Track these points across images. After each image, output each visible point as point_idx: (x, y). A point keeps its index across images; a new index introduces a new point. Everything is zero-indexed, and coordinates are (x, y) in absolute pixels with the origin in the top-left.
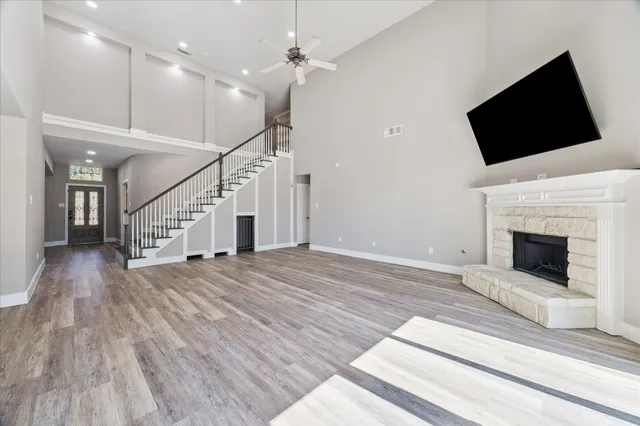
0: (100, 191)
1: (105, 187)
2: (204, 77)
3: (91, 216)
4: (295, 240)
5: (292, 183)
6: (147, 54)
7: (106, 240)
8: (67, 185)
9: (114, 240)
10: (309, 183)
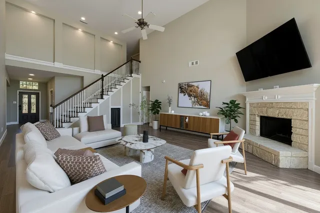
0: (37, 95)
1: (40, 92)
2: (95, 36)
4: (142, 121)
5: (140, 91)
6: (63, 24)
8: (18, 91)
10: (149, 91)
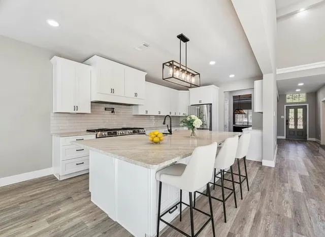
0: (304, 108)
1: (308, 105)
3: (299, 123)
7: (308, 139)
8: (285, 106)
9: (314, 139)
